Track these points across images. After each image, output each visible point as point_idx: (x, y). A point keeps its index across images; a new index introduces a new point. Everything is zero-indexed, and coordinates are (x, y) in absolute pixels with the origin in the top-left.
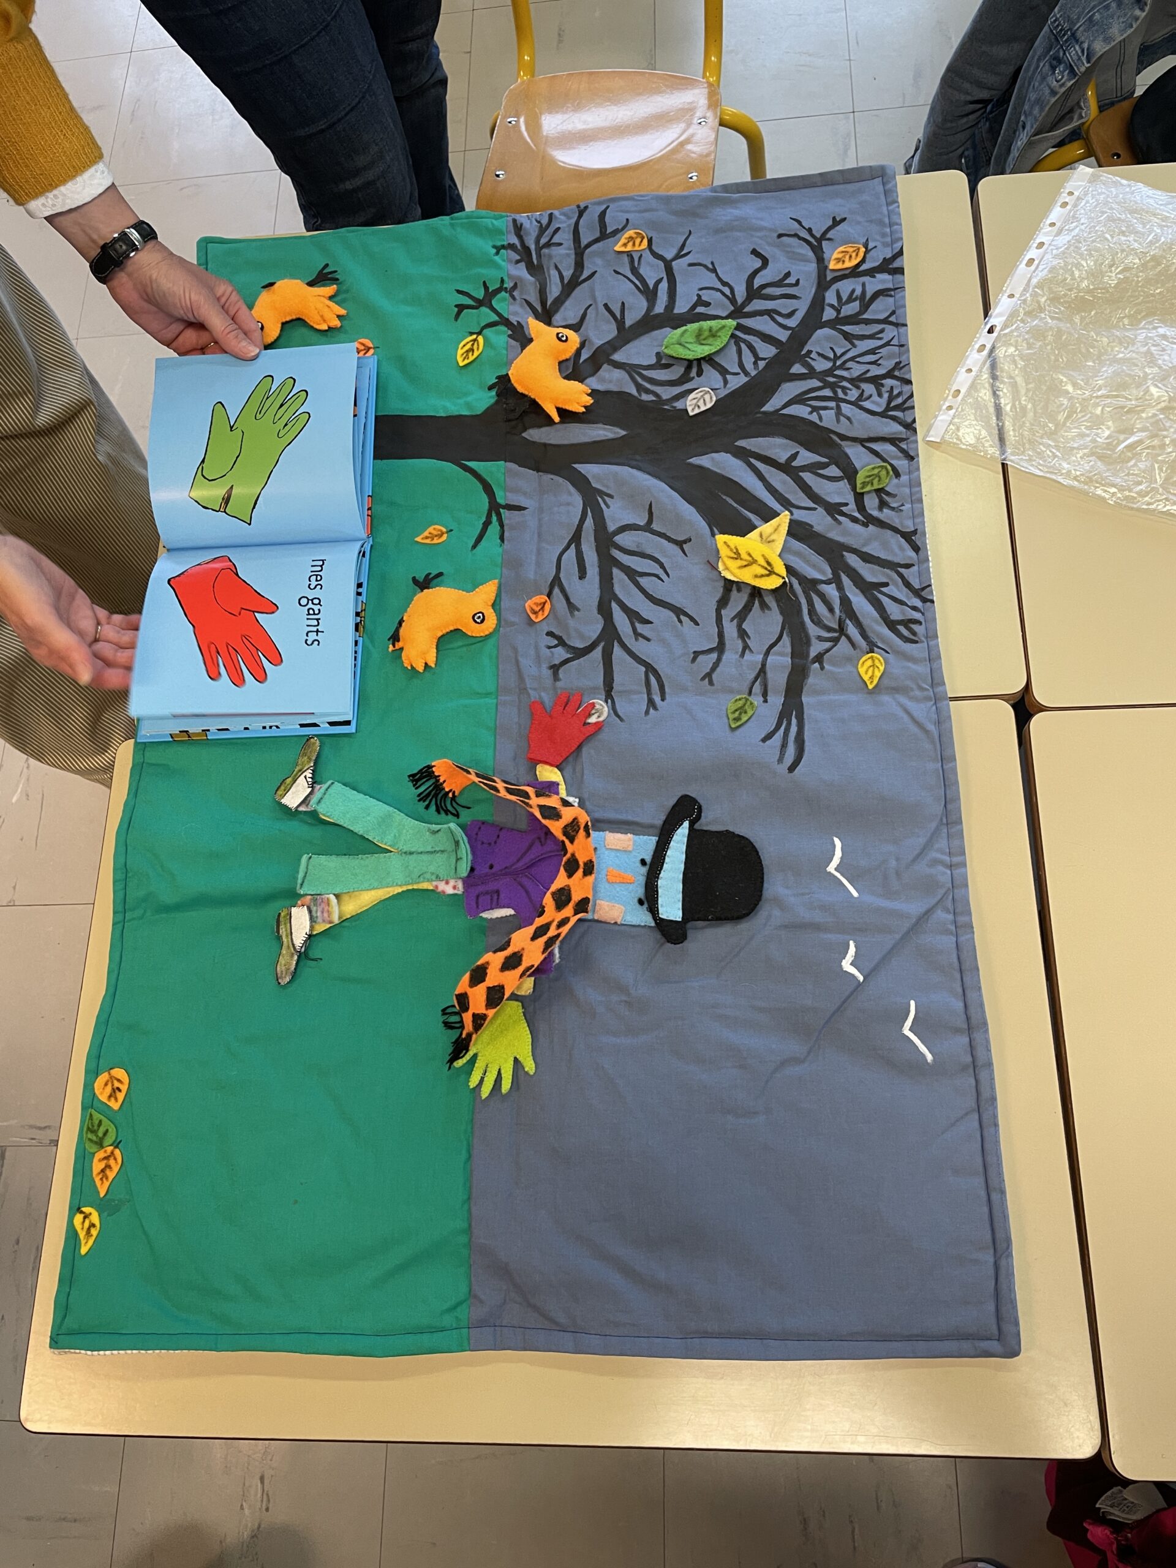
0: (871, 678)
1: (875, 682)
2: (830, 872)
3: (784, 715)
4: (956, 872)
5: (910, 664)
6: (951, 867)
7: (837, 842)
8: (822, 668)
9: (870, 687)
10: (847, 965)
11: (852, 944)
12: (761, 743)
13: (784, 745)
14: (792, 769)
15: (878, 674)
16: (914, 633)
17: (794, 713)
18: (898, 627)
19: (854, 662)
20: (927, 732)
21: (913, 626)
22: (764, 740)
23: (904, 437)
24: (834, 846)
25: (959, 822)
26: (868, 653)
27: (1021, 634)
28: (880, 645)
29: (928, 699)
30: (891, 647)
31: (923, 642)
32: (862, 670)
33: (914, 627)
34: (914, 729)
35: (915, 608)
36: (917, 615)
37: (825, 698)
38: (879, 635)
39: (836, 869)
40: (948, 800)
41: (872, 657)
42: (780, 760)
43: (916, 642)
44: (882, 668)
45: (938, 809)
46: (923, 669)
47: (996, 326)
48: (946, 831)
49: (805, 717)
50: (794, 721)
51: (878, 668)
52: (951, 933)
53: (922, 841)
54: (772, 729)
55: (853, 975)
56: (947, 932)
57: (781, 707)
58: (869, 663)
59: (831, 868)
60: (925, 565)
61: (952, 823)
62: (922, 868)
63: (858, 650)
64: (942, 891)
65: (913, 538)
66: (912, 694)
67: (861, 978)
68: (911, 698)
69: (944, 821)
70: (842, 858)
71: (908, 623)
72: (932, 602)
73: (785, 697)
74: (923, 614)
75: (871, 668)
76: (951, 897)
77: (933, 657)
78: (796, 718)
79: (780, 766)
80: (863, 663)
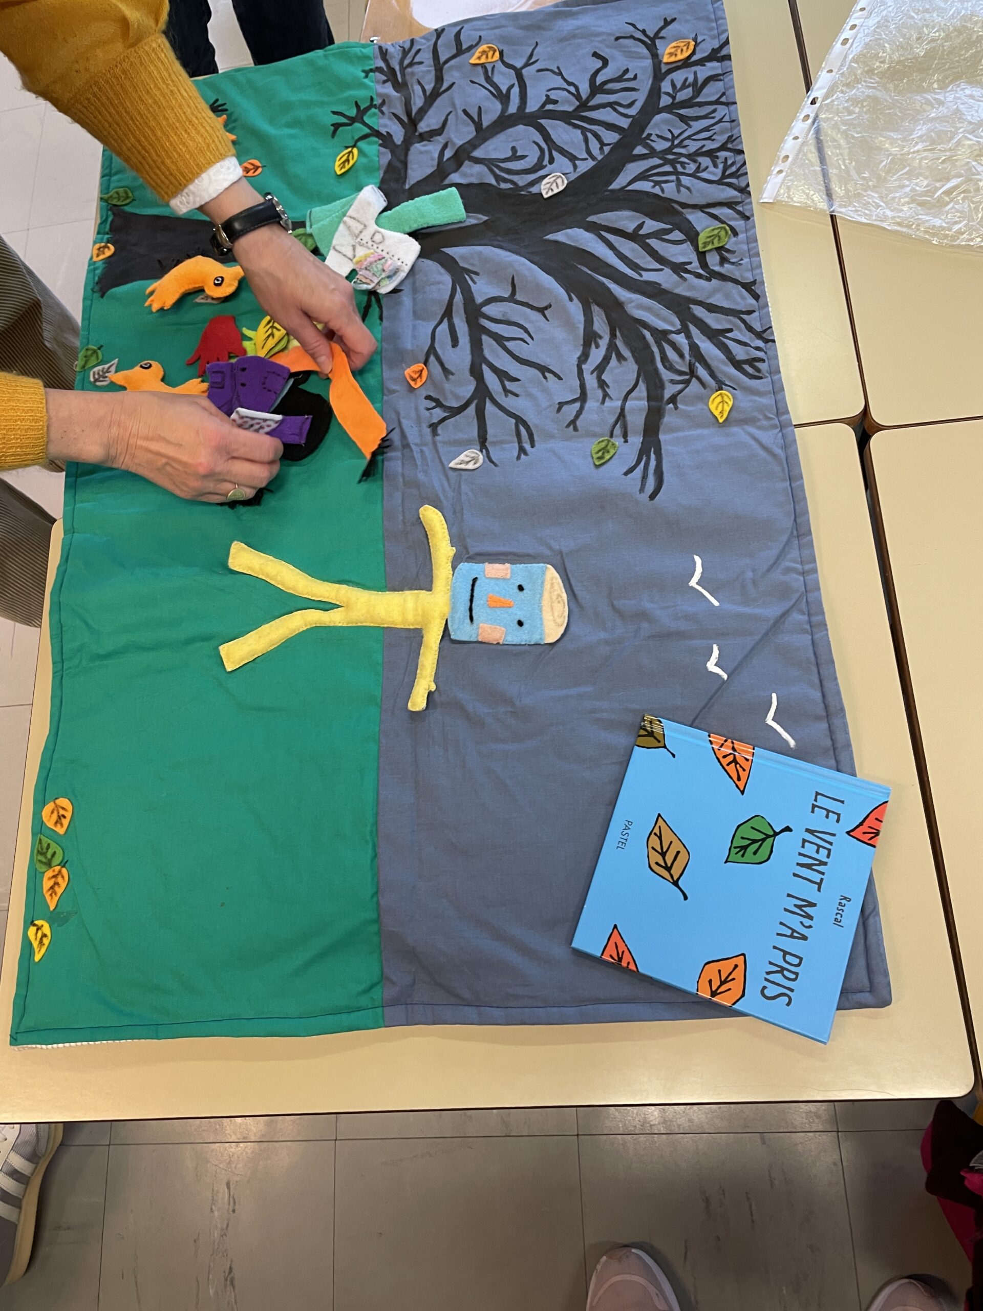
0: (721, 412)
1: (725, 415)
2: (692, 587)
3: (643, 452)
4: (808, 578)
5: (756, 398)
6: (803, 573)
7: (698, 560)
8: (676, 408)
9: (721, 421)
10: (711, 666)
11: (715, 647)
12: (623, 476)
13: (644, 477)
14: (652, 497)
15: (727, 408)
16: (758, 370)
17: (653, 450)
18: (744, 366)
19: (705, 400)
20: (774, 455)
21: (757, 364)
22: (626, 474)
23: (740, 200)
24: (695, 563)
25: (809, 533)
26: (717, 391)
27: (857, 364)
28: (727, 383)
29: (774, 427)
30: (738, 384)
31: (766, 377)
32: (712, 407)
33: (759, 365)
34: (762, 453)
35: (758, 349)
36: (760, 354)
37: (680, 434)
38: (725, 374)
39: (697, 583)
40: (797, 514)
41: (721, 394)
42: (642, 490)
43: (761, 378)
44: (731, 403)
45: (789, 523)
46: (768, 401)
47: (817, 98)
48: (797, 542)
49: (663, 452)
50: (653, 456)
51: (727, 403)
52: (807, 632)
53: (775, 552)
54: (633, 465)
55: (717, 675)
56: (804, 631)
57: (640, 445)
58: (719, 399)
59: (693, 583)
60: (765, 310)
61: (804, 534)
62: (777, 576)
63: (708, 389)
64: (796, 596)
65: (753, 287)
66: (759, 424)
67: (725, 676)
68: (760, 428)
69: (795, 533)
70: (702, 573)
71: (752, 362)
72: (774, 341)
73: (644, 436)
74: (766, 353)
75: (721, 404)
76: (805, 600)
77: (777, 390)
78: (654, 453)
79: (642, 495)
80: (714, 400)
